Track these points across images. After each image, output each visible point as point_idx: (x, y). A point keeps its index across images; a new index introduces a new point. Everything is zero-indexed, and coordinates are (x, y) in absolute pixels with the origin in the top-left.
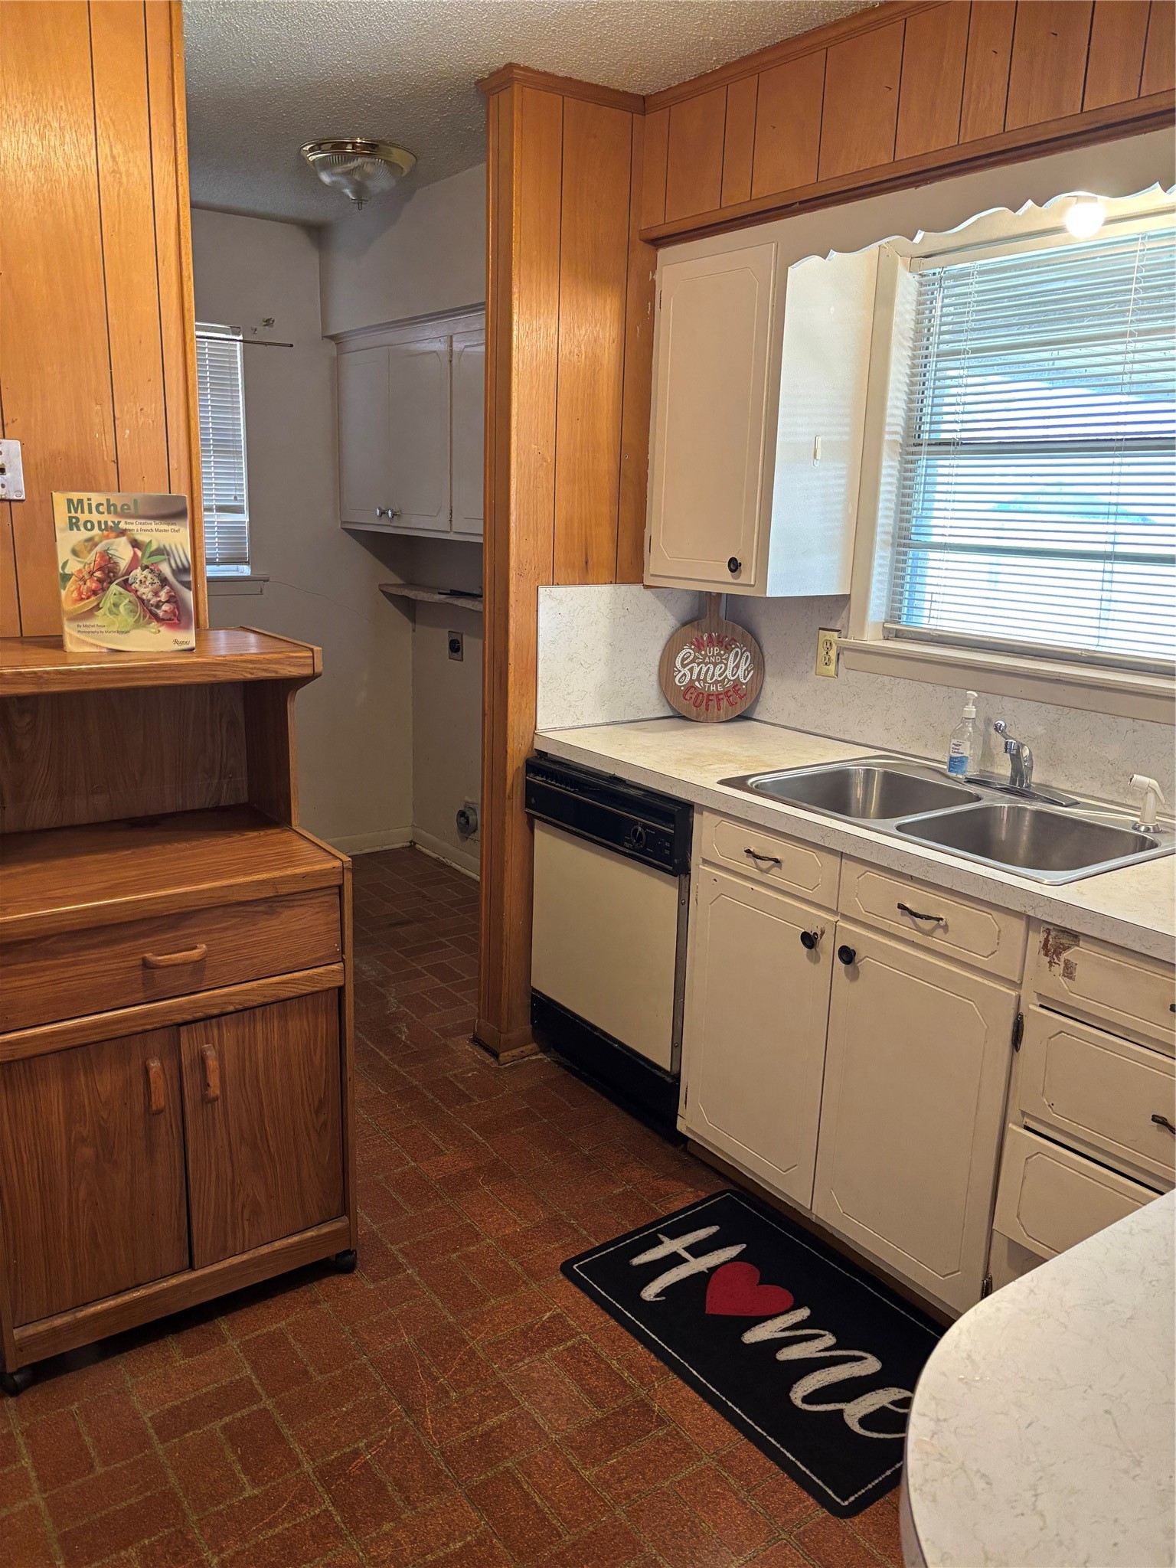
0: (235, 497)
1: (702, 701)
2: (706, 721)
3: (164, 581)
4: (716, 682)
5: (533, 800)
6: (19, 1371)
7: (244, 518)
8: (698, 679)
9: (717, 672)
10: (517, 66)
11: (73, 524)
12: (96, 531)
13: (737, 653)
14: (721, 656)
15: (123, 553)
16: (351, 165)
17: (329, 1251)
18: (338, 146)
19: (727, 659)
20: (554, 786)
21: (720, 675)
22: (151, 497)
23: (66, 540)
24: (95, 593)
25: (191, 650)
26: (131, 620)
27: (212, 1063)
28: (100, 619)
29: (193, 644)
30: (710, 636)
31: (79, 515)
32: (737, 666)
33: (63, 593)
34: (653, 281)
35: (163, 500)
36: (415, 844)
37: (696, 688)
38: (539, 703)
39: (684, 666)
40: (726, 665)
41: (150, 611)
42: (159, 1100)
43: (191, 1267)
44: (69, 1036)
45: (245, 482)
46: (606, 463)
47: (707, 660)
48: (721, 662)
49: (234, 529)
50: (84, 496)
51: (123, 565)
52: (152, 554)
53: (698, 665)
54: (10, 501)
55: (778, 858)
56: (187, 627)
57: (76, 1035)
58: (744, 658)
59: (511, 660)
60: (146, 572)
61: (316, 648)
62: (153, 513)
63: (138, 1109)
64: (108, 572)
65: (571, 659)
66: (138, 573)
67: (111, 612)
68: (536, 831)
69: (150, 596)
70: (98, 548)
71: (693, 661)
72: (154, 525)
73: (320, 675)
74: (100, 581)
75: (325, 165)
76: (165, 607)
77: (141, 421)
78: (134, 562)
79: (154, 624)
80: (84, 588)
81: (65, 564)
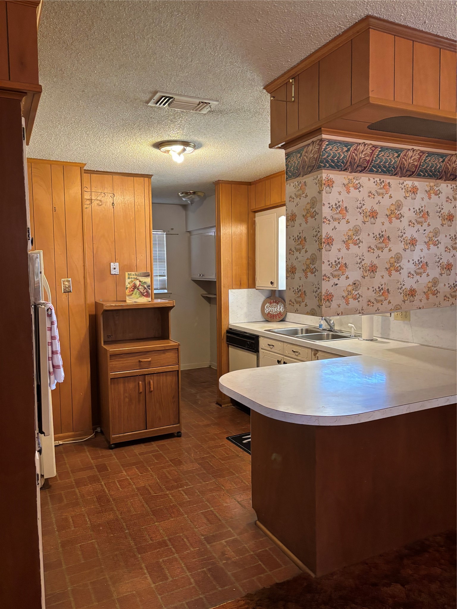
0: (164, 273)
1: (272, 316)
2: (273, 322)
3: (145, 288)
4: (275, 312)
5: (228, 340)
6: (113, 444)
7: (166, 278)
8: (271, 311)
9: (275, 309)
10: (220, 180)
11: (129, 278)
12: (133, 279)
13: (280, 305)
14: (276, 305)
15: (138, 283)
16: (189, 197)
17: (175, 431)
18: (187, 193)
19: (278, 306)
20: (232, 336)
21: (276, 310)
22: (144, 273)
23: (127, 281)
24: (132, 291)
25: (150, 301)
26: (139, 296)
27: (152, 383)
28: (133, 296)
29: (150, 300)
30: (273, 301)
31: (130, 276)
32: (280, 308)
33: (126, 291)
34: (255, 220)
35: (145, 273)
36: (211, 366)
37: (270, 313)
38: (230, 317)
39: (267, 308)
40: (277, 308)
41: (143, 294)
42: (141, 390)
43: (146, 429)
44: (124, 374)
45: (166, 269)
46: (245, 261)
47: (273, 306)
48: (276, 307)
49: (163, 281)
50: (131, 273)
51: (138, 285)
52: (143, 283)
53: (271, 308)
54: (116, 274)
55: (273, 345)
56: (149, 297)
57: (126, 374)
58: (282, 306)
59: (222, 307)
60: (142, 287)
61: (174, 301)
62: (143, 275)
63: (137, 392)
64: (135, 287)
65: (238, 306)
66: (140, 287)
67: (135, 294)
68: (230, 348)
69: (142, 291)
70: (133, 282)
71: (269, 307)
72: (143, 278)
73: (175, 306)
74: (133, 288)
75: (183, 197)
76: (145, 293)
77: (141, 258)
78: (140, 285)
79: (143, 297)
80: (130, 290)
81: (127, 286)
